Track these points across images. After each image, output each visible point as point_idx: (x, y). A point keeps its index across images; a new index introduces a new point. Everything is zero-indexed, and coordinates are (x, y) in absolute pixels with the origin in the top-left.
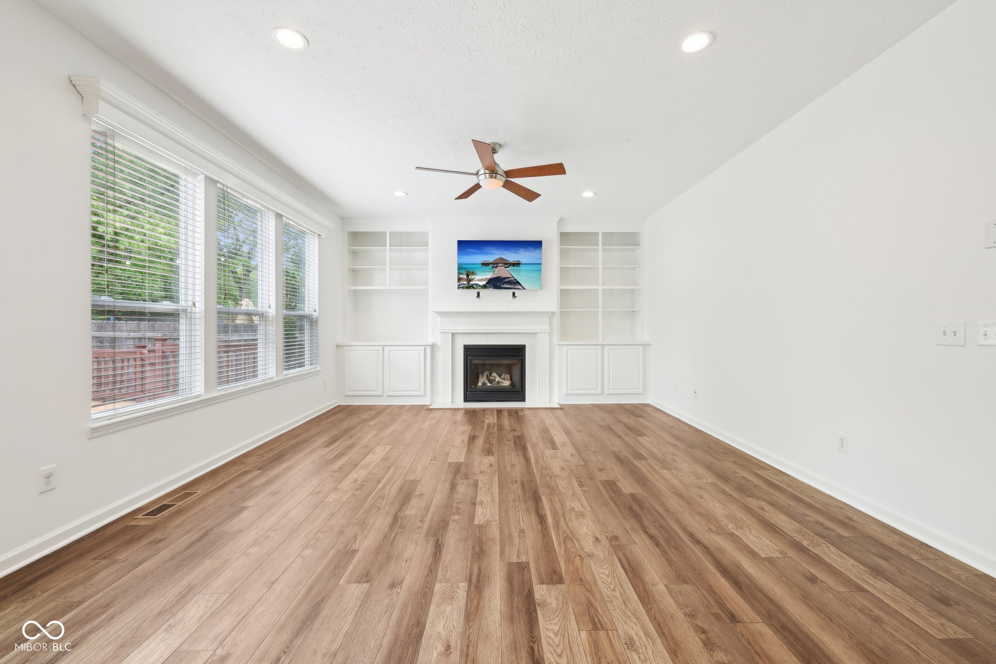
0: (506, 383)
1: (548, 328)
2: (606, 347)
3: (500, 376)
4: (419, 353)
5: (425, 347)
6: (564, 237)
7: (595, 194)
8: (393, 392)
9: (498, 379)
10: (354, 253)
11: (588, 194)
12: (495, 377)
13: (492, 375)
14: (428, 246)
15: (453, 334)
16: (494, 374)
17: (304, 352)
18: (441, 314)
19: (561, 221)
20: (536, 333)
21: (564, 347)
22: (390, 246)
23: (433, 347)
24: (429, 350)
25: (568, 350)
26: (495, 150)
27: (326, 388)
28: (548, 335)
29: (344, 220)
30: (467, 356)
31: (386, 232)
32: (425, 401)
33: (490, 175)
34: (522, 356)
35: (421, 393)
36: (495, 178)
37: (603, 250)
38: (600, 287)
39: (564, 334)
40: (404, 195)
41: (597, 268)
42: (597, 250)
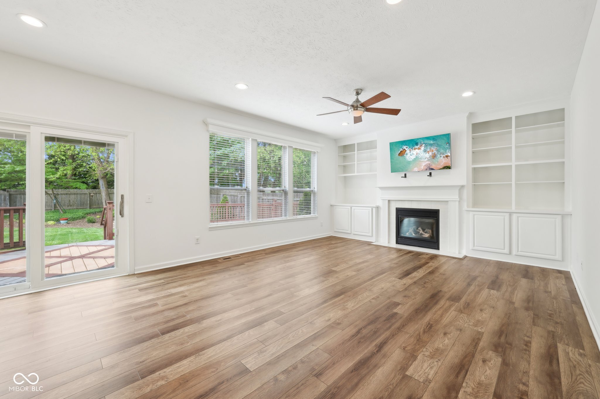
0: (426, 235)
1: (458, 198)
2: (514, 215)
3: (423, 230)
4: (369, 211)
5: (372, 208)
6: (477, 127)
7: (474, 92)
8: (356, 232)
9: (421, 232)
10: (345, 157)
11: (467, 94)
12: (420, 230)
13: (419, 229)
14: (377, 148)
15: (389, 201)
16: (420, 228)
17: (311, 207)
18: (382, 188)
19: (471, 115)
20: (447, 201)
21: (471, 213)
22: (357, 151)
23: (378, 208)
24: (374, 210)
25: (474, 215)
26: (358, 93)
27: (322, 226)
28: (457, 203)
29: (335, 140)
30: (398, 215)
31: (355, 144)
32: (372, 240)
33: (353, 109)
34: (437, 217)
35: (370, 234)
36: (357, 110)
37: (517, 132)
38: (514, 163)
39: (476, 203)
40: (347, 124)
41: (511, 148)
42: (511, 132)
